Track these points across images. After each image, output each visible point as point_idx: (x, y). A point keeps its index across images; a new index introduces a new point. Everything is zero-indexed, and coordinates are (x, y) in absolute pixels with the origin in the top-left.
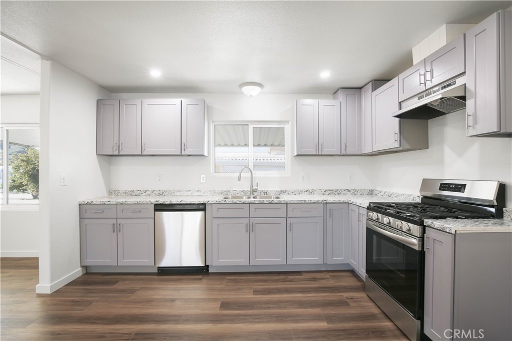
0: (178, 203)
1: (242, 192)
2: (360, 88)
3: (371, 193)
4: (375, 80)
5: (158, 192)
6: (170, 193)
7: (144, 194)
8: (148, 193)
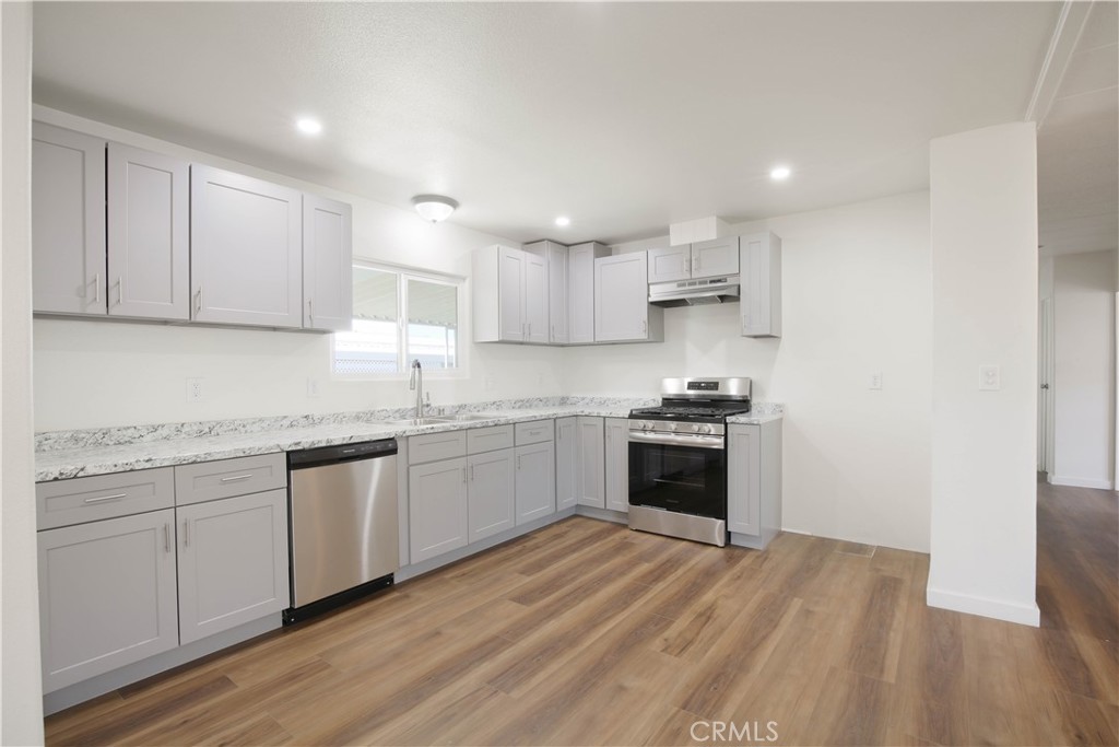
0: (345, 442)
1: (397, 411)
2: (568, 246)
3: (563, 401)
4: (597, 242)
5: (195, 428)
6: (232, 427)
7: (148, 438)
8: (164, 432)
